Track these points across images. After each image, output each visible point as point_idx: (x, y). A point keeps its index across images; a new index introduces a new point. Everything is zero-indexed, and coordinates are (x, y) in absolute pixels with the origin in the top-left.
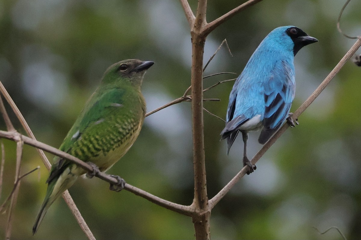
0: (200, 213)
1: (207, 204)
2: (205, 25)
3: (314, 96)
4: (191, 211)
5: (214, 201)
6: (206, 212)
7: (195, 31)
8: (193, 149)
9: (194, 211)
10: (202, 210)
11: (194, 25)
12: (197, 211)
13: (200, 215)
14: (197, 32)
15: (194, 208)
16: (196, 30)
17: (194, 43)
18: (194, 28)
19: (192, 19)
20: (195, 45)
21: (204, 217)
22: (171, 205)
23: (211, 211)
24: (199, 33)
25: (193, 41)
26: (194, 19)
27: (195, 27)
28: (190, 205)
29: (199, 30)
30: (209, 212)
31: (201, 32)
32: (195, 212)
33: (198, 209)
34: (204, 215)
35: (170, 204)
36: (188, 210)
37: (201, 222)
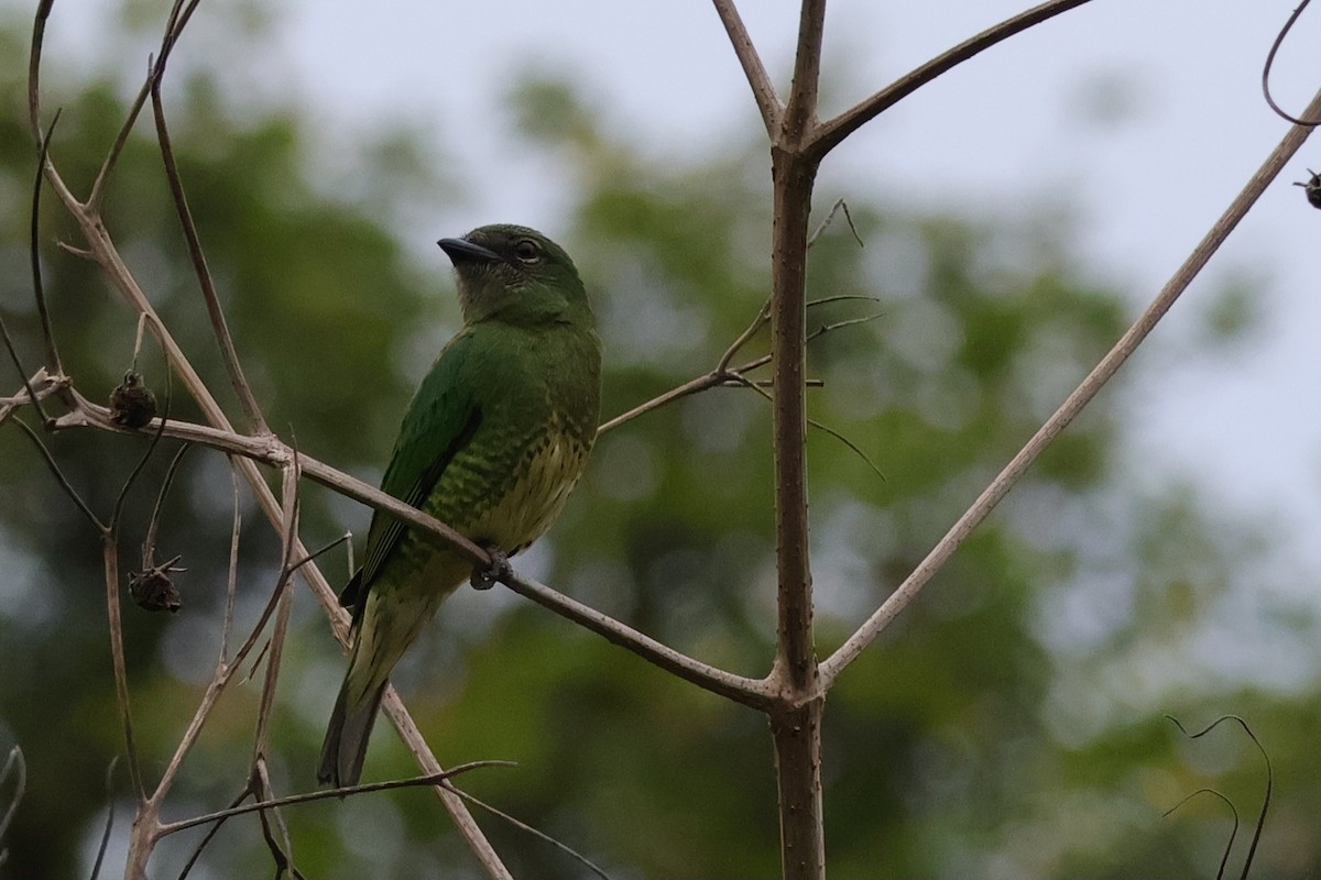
0: (793, 701)
1: (816, 674)
2: (817, 126)
3: (1123, 351)
4: (769, 694)
5: (833, 666)
6: (812, 699)
7: (784, 147)
8: (776, 506)
9: (776, 695)
10: (800, 693)
11: (783, 128)
12: (786, 696)
13: (793, 706)
14: (790, 149)
15: (776, 686)
16: (788, 143)
17: (781, 182)
18: (781, 137)
19: (776, 109)
20: (784, 187)
21: (804, 714)
22: (711, 675)
23: (826, 696)
24: (797, 152)
25: (777, 175)
26: (780, 111)
27: (785, 131)
28: (763, 677)
29: (798, 143)
30: (820, 699)
31: (802, 149)
32: (780, 699)
33: (790, 688)
34: (805, 709)
35: (708, 671)
36: (760, 691)
37: (797, 728)
